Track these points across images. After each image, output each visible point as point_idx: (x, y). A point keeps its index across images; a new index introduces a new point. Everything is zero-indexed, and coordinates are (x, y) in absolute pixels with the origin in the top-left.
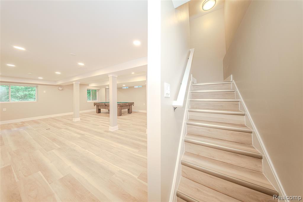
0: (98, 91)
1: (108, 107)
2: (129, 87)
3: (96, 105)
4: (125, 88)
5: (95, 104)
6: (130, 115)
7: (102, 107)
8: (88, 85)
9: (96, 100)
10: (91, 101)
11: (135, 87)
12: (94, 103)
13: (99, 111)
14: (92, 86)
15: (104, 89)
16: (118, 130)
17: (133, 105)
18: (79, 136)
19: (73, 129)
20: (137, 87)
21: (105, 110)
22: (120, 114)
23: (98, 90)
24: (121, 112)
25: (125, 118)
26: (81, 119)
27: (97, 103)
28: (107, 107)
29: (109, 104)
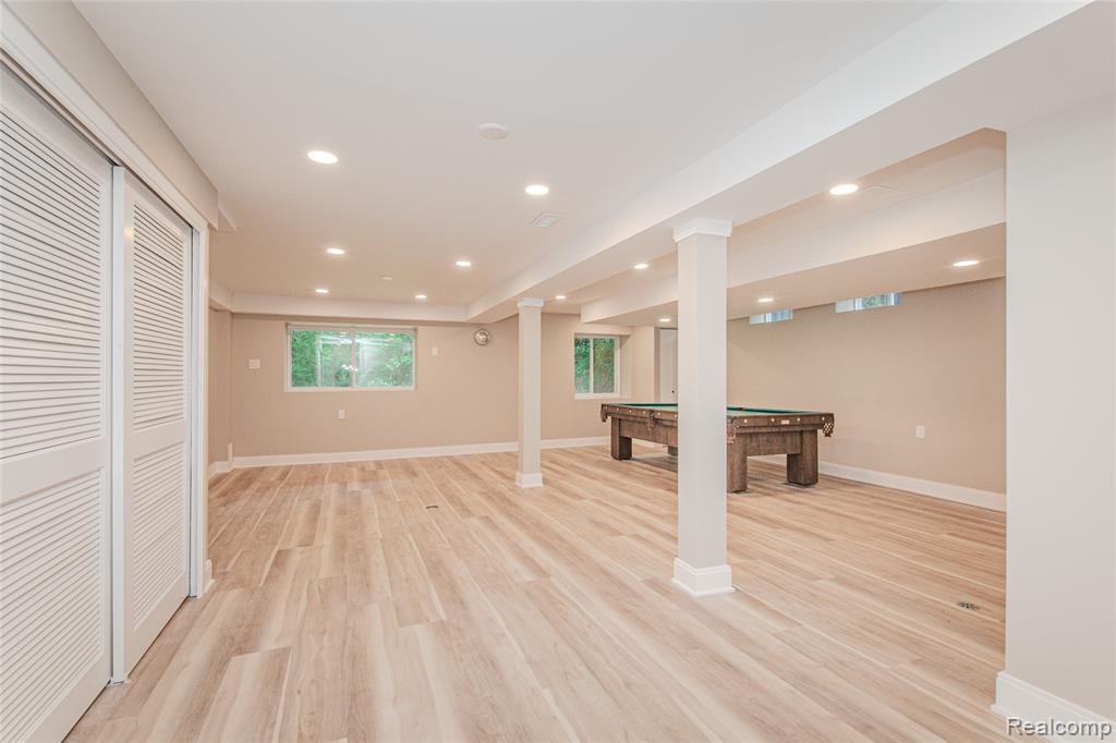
0: (621, 345)
1: (670, 432)
2: (795, 311)
3: (609, 418)
4: (769, 318)
5: (607, 411)
6: (806, 499)
7: (636, 427)
8: (579, 315)
9: (612, 391)
10: (591, 395)
11: (841, 307)
12: (603, 405)
13: (623, 451)
14: (596, 318)
15: (650, 333)
16: (730, 594)
17: (828, 435)
18: (527, 576)
19: (509, 526)
20: (859, 306)
21: (651, 445)
22: (739, 483)
23: (623, 338)
24: (744, 472)
25: (773, 515)
26: (545, 481)
27: (614, 407)
28: (662, 431)
29: (677, 413)
